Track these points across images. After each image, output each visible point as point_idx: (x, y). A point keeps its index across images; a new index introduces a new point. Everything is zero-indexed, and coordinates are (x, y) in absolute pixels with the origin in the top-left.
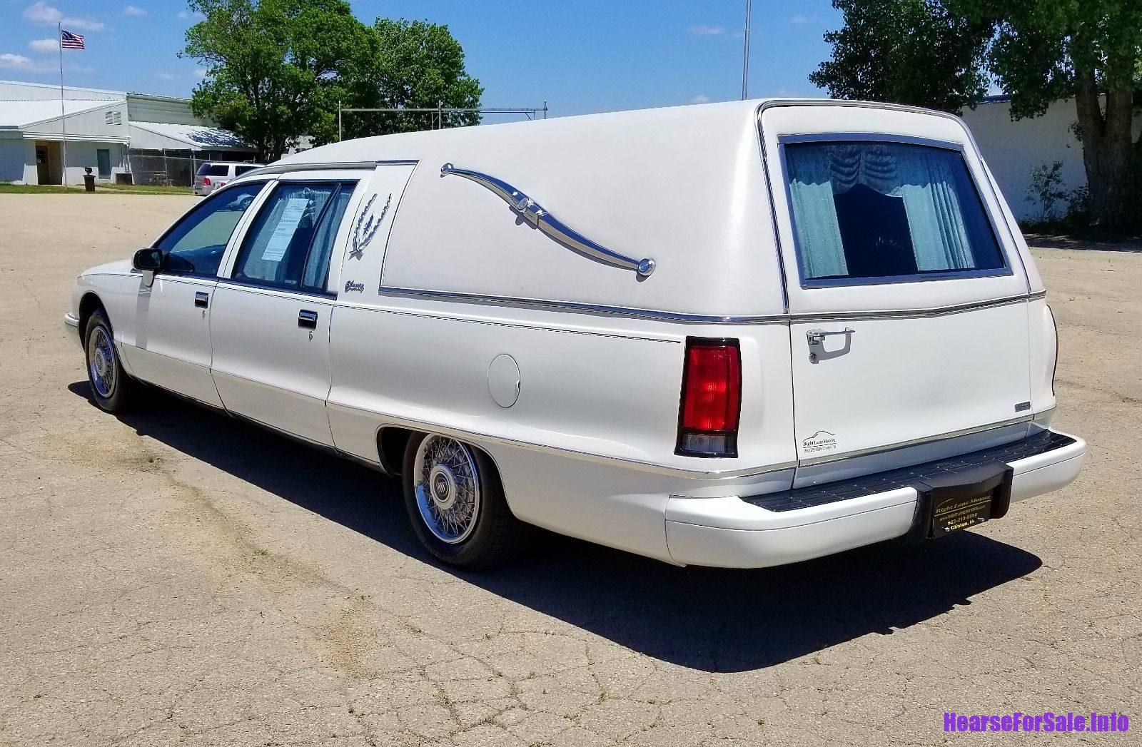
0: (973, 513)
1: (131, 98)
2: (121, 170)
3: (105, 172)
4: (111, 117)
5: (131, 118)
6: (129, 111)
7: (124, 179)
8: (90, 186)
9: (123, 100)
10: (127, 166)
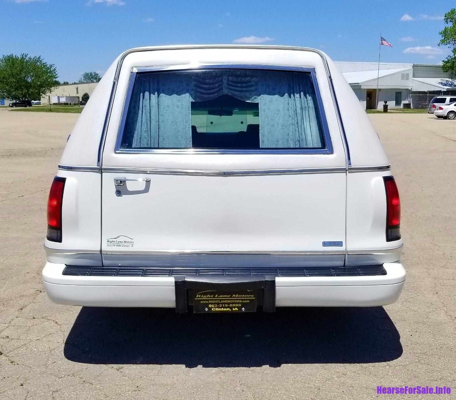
0: (238, 303)
1: (415, 66)
2: (406, 102)
3: (398, 103)
4: (405, 76)
5: (414, 76)
6: (413, 73)
7: (407, 106)
8: (386, 109)
9: (411, 68)
10: (410, 99)
